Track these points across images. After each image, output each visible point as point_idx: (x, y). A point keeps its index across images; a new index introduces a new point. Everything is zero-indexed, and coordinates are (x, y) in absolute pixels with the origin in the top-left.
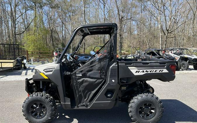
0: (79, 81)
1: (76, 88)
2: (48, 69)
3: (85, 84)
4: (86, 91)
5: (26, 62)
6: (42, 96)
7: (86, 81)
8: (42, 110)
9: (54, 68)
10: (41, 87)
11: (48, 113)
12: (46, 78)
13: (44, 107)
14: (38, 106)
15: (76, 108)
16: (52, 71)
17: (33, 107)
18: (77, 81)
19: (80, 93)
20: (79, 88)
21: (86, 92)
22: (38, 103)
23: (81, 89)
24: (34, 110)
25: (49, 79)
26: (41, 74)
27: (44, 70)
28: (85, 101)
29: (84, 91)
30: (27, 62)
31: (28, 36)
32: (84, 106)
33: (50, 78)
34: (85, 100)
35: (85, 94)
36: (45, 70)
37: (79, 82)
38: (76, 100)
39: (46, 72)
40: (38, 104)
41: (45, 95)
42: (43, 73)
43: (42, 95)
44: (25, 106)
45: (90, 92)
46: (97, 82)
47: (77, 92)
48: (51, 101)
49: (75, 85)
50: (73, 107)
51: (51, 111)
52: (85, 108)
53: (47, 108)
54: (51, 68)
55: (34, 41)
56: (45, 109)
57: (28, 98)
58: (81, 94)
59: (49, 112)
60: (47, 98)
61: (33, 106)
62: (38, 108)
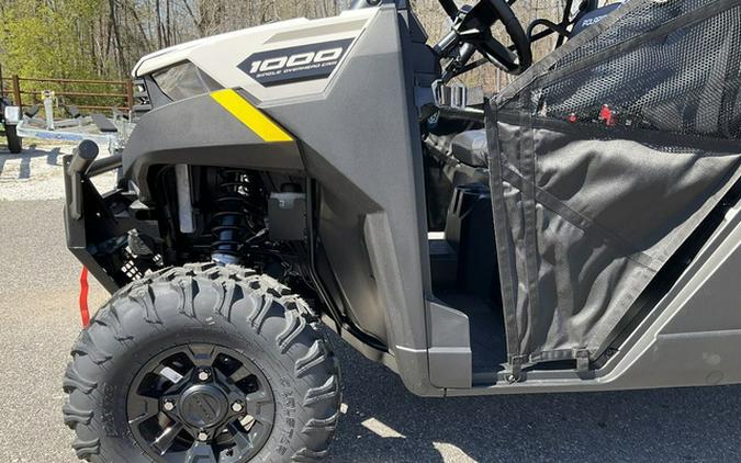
0: (548, 163)
1: (516, 230)
2: (288, 52)
3: (595, 193)
4: (597, 252)
5: (16, 118)
6: (238, 293)
7: (613, 169)
8: (237, 407)
9: (345, 44)
10: (187, 226)
11: (281, 429)
12: (271, 134)
13: (250, 385)
14: (203, 376)
15: (501, 384)
16: (321, 73)
17: (155, 388)
18: (531, 170)
19: (544, 270)
20: (546, 225)
21: (592, 259)
22: (202, 354)
23: (558, 231)
24: (169, 406)
25: (299, 141)
26: (226, 99)
27: (245, 66)
28: (581, 331)
29: (578, 252)
30: (21, 118)
31: (11, 23)
32: (571, 363)
33: (306, 140)
34: (581, 319)
35: (581, 276)
36: (255, 65)
37: (550, 173)
38: (513, 322)
39: (268, 82)
40: (197, 362)
41: (255, 286)
42: (238, 90)
43: (231, 284)
44: (85, 380)
45: (617, 262)
46: (693, 176)
47: (521, 255)
48: (307, 337)
49: (518, 197)
50: (483, 375)
51: (309, 410)
52: (579, 381)
53: (279, 389)
54: (316, 48)
55: (39, 45)
56: (262, 394)
57: (114, 312)
58: (551, 278)
59: (291, 423)
60: (277, 310)
61: (154, 378)
62: (203, 394)
